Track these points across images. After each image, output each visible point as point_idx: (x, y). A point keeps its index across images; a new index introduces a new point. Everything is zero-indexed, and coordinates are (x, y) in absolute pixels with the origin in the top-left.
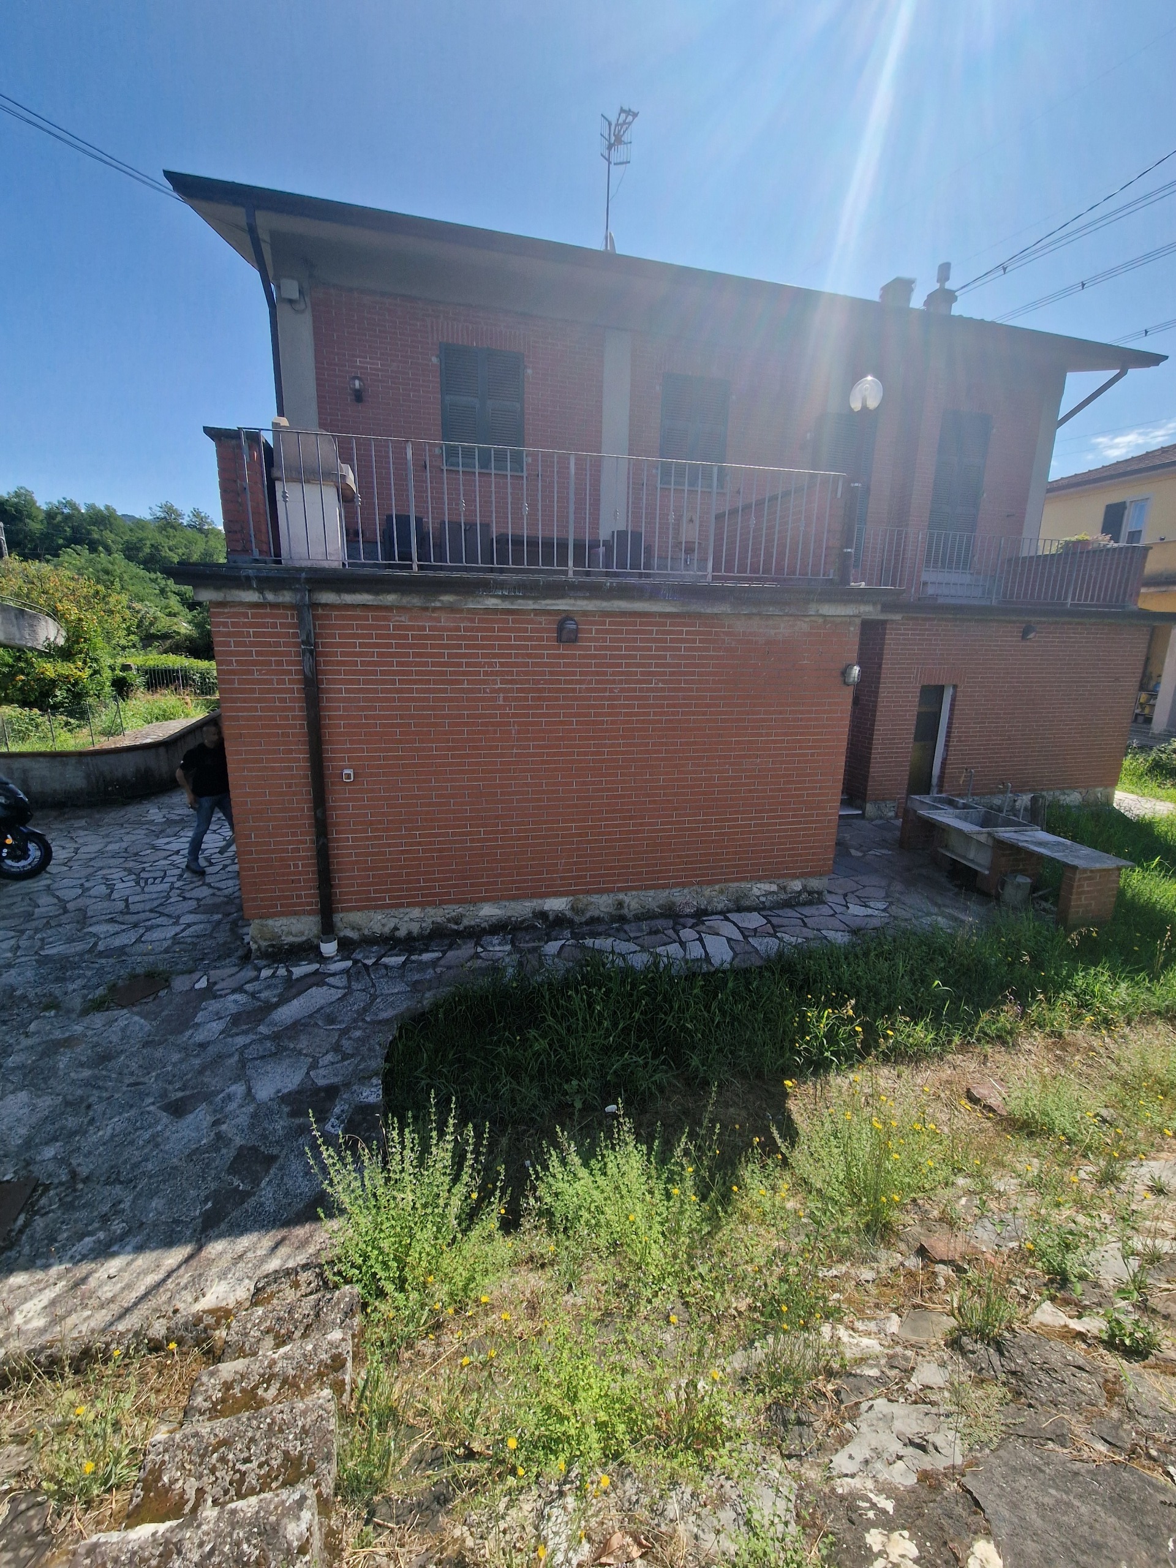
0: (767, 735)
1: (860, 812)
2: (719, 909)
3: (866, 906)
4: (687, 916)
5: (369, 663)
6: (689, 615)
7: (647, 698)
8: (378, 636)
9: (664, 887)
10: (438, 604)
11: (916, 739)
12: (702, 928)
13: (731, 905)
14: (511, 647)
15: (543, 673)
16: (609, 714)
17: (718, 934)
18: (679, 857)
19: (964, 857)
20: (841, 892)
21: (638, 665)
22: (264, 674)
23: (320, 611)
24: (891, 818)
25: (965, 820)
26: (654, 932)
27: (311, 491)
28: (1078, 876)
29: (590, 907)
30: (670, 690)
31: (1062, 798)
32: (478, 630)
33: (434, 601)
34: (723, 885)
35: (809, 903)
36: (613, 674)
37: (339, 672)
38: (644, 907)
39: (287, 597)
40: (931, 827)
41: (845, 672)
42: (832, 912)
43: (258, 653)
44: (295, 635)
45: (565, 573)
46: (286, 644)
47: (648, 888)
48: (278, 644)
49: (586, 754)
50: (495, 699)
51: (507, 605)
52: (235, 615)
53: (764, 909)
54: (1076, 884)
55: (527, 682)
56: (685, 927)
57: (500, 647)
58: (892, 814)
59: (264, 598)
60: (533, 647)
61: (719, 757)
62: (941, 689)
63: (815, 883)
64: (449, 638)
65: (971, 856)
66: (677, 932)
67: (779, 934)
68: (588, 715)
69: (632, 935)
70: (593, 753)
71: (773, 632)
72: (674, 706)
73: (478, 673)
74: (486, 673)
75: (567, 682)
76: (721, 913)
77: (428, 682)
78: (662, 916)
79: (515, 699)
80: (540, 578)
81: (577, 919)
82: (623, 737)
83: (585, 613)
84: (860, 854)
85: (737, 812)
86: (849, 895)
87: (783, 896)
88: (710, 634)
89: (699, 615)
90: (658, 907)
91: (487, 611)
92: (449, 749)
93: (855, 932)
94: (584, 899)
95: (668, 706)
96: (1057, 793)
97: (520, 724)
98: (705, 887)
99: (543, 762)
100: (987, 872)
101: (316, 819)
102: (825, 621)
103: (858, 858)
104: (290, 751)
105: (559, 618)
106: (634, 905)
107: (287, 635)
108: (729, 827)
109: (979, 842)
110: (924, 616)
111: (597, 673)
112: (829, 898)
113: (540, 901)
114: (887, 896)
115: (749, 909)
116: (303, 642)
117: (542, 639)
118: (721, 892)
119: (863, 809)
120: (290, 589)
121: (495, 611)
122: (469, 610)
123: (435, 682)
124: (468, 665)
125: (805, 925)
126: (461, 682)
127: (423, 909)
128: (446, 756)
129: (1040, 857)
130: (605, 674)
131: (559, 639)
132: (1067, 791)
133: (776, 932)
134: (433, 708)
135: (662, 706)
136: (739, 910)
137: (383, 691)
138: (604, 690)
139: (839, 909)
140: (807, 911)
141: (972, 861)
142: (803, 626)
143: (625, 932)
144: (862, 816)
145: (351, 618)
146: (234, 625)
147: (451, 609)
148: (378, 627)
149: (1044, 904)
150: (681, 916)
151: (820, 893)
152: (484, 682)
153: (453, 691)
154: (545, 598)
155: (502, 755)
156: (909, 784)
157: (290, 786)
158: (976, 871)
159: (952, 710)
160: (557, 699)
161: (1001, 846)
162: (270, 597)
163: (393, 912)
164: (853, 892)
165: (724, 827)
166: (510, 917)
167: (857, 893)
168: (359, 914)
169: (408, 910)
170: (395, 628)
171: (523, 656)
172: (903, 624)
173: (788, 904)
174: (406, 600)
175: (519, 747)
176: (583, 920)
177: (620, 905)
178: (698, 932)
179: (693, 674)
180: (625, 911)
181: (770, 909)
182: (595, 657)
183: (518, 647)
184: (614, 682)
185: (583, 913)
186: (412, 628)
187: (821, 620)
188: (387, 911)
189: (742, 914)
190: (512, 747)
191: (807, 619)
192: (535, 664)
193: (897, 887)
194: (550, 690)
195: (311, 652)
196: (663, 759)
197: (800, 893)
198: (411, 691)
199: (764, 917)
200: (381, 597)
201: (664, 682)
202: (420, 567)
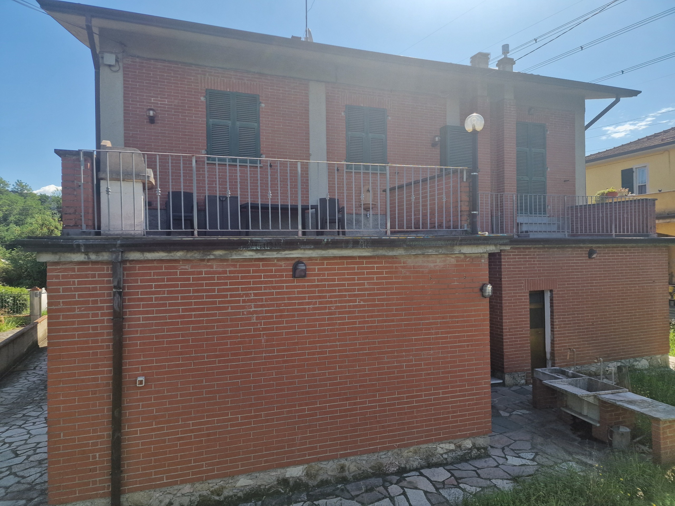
0: (437, 333)
1: (501, 381)
2: (415, 466)
3: (519, 457)
4: (392, 474)
5: (162, 299)
6: (378, 257)
7: (354, 312)
8: (168, 280)
9: (374, 451)
10: (212, 257)
11: (531, 328)
12: (404, 484)
13: (423, 463)
14: (261, 282)
15: (283, 299)
16: (329, 325)
17: (416, 488)
18: (383, 427)
19: (580, 414)
20: (500, 446)
21: (346, 290)
22: (83, 311)
23: (128, 265)
24: (523, 385)
25: (576, 386)
26: (370, 490)
27: (126, 187)
28: (662, 426)
29: (321, 472)
30: (369, 306)
31: (635, 363)
32: (239, 272)
33: (209, 255)
34: (415, 447)
35: (478, 457)
36: (330, 297)
37: (138, 306)
38: (360, 469)
39: (105, 256)
40: (554, 391)
41: (482, 289)
42: (496, 464)
43: (80, 296)
44: (109, 282)
45: (297, 233)
46: (101, 289)
47: (362, 453)
48: (95, 289)
49: (314, 354)
50: (250, 319)
51: (259, 256)
52: (65, 270)
53: (447, 464)
54: (661, 432)
55: (273, 305)
56: (392, 484)
57: (254, 283)
58: (523, 381)
59: (89, 258)
60: (277, 282)
61: (405, 351)
62: (542, 293)
63: (481, 441)
64: (219, 278)
65: (585, 413)
66: (386, 488)
67: (461, 485)
68: (315, 326)
69: (353, 493)
70: (319, 353)
71: (432, 265)
72: (372, 317)
73: (238, 301)
74: (244, 301)
75: (300, 304)
76: (417, 469)
77: (203, 309)
78: (375, 475)
79: (264, 318)
80: (281, 238)
81: (312, 483)
82: (339, 340)
83: (310, 259)
84: (507, 414)
85: (421, 391)
86: (506, 449)
87: (460, 453)
88: (392, 268)
89: (385, 257)
90: (370, 468)
91: (245, 260)
92: (217, 356)
93: (515, 479)
94: (316, 466)
95: (368, 317)
96: (632, 360)
97: (267, 335)
98: (403, 449)
99: (285, 362)
100: (598, 425)
101: (113, 417)
102: (465, 257)
103: (506, 418)
104: (97, 366)
105: (294, 262)
106: (353, 468)
107: (102, 282)
108: (417, 402)
109: (589, 403)
110: (524, 246)
111: (320, 297)
112: (493, 452)
113: (283, 471)
114: (533, 448)
115: (437, 465)
116: (115, 287)
117: (282, 276)
118: (415, 452)
119: (503, 379)
120: (109, 251)
121: (250, 260)
122: (233, 260)
123: (208, 309)
124: (232, 296)
125: (479, 476)
126: (227, 308)
127: (193, 485)
128: (214, 362)
129: (633, 412)
130: (325, 297)
131: (294, 276)
132: (637, 359)
133: (459, 483)
134: (206, 328)
135: (364, 317)
136: (430, 466)
137: (170, 318)
138: (325, 308)
139: (501, 461)
140: (479, 463)
141: (586, 416)
142: (452, 260)
143: (348, 491)
144: (503, 384)
145: (150, 268)
146: (64, 277)
147: (222, 259)
148: (170, 274)
149: (642, 447)
150: (388, 475)
151: (485, 449)
152: (243, 307)
153: (220, 315)
154: (284, 250)
155: (254, 359)
156: (532, 359)
157: (94, 393)
158: (591, 425)
159: (552, 306)
160: (293, 316)
161: (604, 404)
162: (93, 257)
163: (169, 489)
164: (508, 446)
165: (412, 402)
166: (260, 486)
167: (511, 447)
168: (142, 493)
169: (181, 487)
170: (181, 273)
171: (269, 288)
172: (512, 252)
173: (464, 459)
174: (189, 255)
175: (266, 352)
176: (315, 483)
177: (342, 468)
178: (402, 488)
179: (383, 294)
180: (346, 473)
181: (452, 464)
182: (317, 286)
183: (266, 282)
184: (331, 302)
185: (315, 478)
186: (192, 273)
187: (462, 256)
188: (164, 489)
189: (433, 469)
190: (262, 352)
191: (453, 256)
192: (278, 293)
193: (539, 440)
194: (288, 310)
195: (120, 293)
196: (366, 354)
197: (470, 449)
198: (190, 316)
199: (449, 471)
200: (172, 254)
201: (364, 301)
202: (199, 233)
